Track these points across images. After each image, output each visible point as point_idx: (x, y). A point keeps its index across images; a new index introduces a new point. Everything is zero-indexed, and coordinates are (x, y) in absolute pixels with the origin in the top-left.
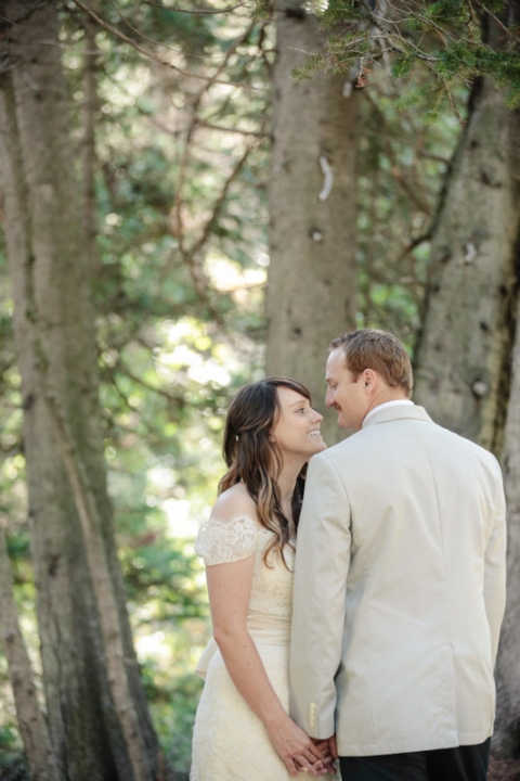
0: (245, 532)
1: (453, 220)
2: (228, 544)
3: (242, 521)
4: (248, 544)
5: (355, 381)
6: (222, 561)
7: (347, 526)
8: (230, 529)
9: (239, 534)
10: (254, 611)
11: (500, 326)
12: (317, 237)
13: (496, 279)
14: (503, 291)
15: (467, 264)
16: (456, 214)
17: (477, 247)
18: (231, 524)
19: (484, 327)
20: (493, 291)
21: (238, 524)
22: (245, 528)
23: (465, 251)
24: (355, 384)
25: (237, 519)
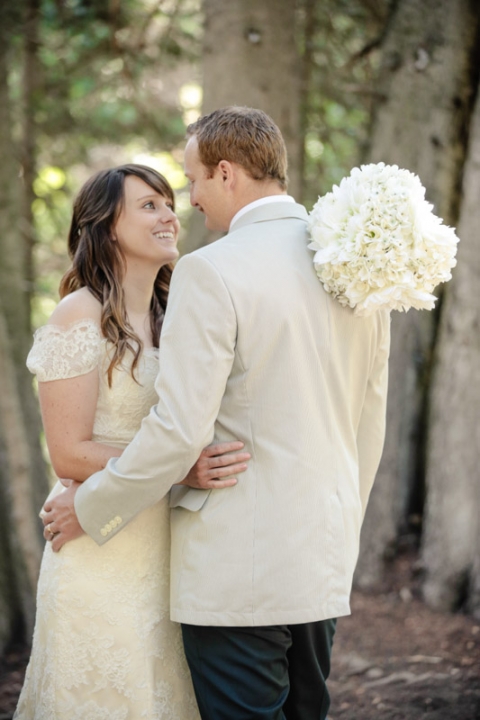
0: (87, 343)
1: (404, 23)
2: (66, 356)
3: (84, 329)
4: (89, 356)
5: (212, 177)
6: (58, 377)
7: (232, 345)
8: (68, 339)
9: (80, 345)
10: (98, 436)
11: (453, 142)
12: (254, 38)
13: (450, 89)
14: (457, 103)
15: (419, 71)
16: (408, 17)
17: (430, 53)
18: (70, 333)
19: (436, 142)
20: (447, 102)
21: (79, 333)
22: (87, 337)
23: (416, 57)
24: (211, 181)
25: (77, 327)
